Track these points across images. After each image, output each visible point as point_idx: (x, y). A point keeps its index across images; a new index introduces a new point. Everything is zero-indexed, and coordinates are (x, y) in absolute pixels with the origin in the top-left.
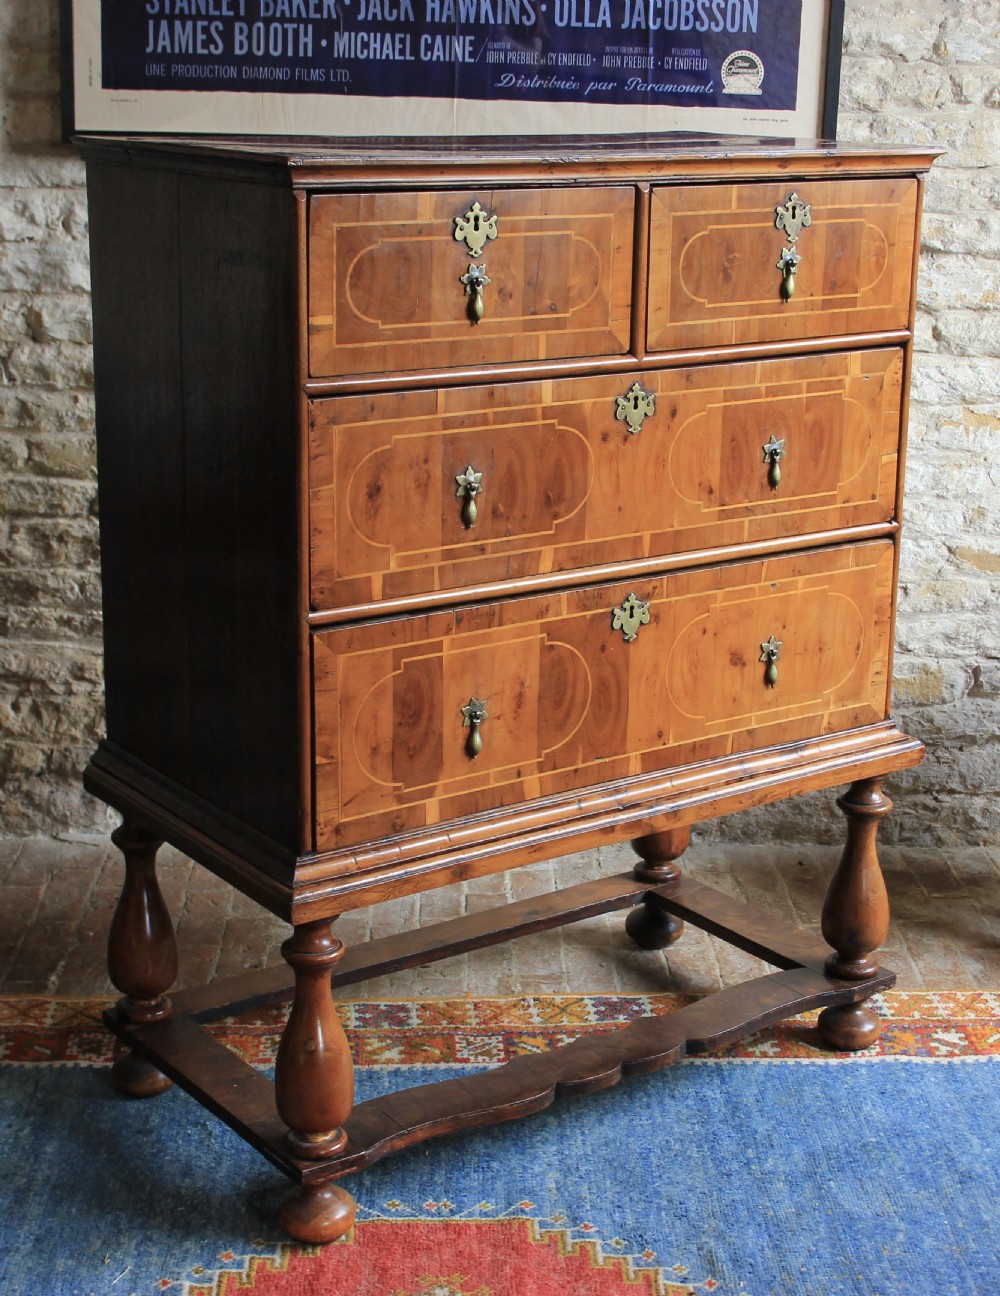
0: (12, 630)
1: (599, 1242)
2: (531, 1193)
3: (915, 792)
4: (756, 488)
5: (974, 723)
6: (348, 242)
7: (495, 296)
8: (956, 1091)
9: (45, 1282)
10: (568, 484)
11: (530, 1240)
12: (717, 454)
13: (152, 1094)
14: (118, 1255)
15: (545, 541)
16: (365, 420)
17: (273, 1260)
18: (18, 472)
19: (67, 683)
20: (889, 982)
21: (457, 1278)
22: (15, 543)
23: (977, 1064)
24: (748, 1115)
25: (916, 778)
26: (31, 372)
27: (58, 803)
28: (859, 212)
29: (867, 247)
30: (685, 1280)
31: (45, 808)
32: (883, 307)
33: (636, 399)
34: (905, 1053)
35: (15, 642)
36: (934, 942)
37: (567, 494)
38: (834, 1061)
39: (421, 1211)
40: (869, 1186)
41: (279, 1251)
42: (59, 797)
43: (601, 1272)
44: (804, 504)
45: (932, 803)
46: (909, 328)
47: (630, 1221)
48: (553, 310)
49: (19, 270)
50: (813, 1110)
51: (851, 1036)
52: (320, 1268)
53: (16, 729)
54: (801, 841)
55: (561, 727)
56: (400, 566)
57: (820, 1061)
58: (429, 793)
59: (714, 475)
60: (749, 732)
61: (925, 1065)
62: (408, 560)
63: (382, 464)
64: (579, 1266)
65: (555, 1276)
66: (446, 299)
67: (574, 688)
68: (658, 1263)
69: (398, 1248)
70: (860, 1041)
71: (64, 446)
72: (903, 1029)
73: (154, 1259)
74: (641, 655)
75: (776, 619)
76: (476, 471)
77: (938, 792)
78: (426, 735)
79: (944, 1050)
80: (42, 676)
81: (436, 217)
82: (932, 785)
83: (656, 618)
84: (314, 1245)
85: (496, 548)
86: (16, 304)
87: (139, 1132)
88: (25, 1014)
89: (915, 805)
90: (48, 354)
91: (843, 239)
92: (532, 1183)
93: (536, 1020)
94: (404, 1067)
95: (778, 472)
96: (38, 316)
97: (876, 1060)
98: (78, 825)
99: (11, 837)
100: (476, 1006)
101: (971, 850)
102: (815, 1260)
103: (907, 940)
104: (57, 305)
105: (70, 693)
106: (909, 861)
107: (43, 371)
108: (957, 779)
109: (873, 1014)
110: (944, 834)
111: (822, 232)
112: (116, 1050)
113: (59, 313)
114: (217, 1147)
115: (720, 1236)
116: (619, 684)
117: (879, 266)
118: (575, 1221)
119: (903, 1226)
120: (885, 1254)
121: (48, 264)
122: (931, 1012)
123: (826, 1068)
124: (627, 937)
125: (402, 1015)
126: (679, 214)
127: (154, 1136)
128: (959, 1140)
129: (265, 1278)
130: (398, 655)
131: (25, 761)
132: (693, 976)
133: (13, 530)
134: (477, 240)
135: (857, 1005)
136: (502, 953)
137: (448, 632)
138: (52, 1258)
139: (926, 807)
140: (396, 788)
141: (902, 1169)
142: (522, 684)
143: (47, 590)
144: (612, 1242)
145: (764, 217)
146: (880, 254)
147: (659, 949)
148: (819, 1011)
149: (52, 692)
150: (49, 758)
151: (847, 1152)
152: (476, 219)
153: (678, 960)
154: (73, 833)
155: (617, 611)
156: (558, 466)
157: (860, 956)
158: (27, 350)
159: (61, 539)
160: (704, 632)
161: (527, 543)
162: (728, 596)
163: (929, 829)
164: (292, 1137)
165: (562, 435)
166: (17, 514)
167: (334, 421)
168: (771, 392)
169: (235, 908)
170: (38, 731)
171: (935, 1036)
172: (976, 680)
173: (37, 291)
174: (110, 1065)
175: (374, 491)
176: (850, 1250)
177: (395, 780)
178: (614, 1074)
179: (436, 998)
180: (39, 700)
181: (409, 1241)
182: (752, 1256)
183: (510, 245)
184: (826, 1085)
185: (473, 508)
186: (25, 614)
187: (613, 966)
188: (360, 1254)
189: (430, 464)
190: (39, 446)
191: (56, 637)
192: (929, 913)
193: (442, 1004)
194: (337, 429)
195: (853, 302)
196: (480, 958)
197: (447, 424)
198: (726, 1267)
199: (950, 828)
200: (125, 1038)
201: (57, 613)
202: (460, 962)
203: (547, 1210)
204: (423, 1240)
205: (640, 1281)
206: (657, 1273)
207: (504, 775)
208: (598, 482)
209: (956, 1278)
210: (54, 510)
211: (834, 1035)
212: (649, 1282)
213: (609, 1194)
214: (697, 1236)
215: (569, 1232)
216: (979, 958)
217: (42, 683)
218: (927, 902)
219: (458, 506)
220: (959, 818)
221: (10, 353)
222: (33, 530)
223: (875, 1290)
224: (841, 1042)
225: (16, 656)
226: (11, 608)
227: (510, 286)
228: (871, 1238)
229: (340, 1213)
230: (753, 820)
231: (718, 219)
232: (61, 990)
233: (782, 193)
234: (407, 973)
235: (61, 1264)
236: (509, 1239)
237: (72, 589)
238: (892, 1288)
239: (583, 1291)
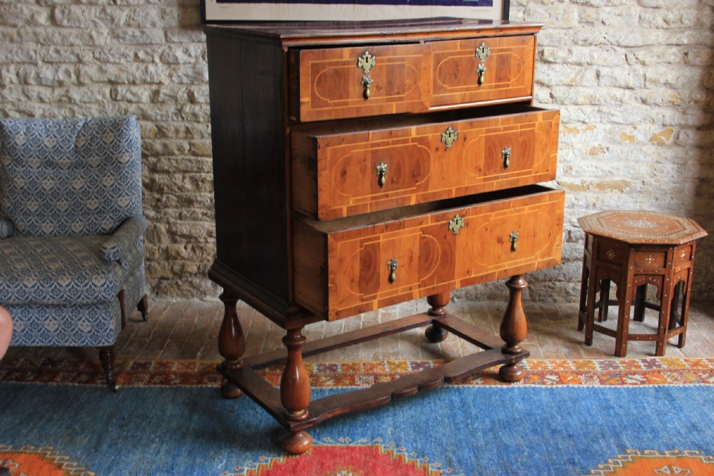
0: (183, 218)
1: (406, 454)
2: (381, 436)
3: (545, 281)
4: (499, 169)
5: (569, 253)
6: (315, 69)
7: (375, 89)
8: (553, 398)
9: (192, 467)
10: (422, 169)
11: (380, 453)
12: (483, 155)
13: (235, 398)
14: (221, 457)
15: (412, 192)
16: (340, 144)
17: (280, 460)
18: (186, 155)
19: (205, 238)
20: (527, 355)
21: (350, 467)
22: (185, 183)
23: (562, 388)
24: (469, 407)
25: (545, 276)
26: (190, 115)
27: (203, 286)
28: (510, 50)
29: (513, 63)
30: (439, 469)
31: (197, 288)
32: (520, 87)
33: (450, 133)
34: (534, 383)
35: (185, 222)
36: (549, 341)
37: (422, 173)
38: (505, 386)
39: (338, 442)
40: (515, 434)
41: (282, 457)
42: (203, 283)
43: (407, 465)
44: (519, 175)
45: (552, 286)
46: (531, 95)
47: (419, 446)
48: (398, 93)
49: (185, 75)
50: (495, 405)
51: (512, 376)
52: (298, 462)
53: (186, 256)
54: (499, 301)
55: (428, 270)
56: (354, 203)
57: (499, 386)
58: (374, 297)
59: (482, 163)
60: (505, 271)
61: (541, 388)
62: (358, 201)
63: (347, 162)
64: (398, 463)
65: (389, 467)
66: (355, 90)
67: (433, 254)
68: (429, 462)
69: (328, 456)
70: (515, 378)
71: (203, 145)
72: (534, 374)
73: (234, 459)
74: (461, 240)
75: (516, 224)
76: (384, 164)
77: (555, 281)
78: (373, 274)
79: (549, 382)
80: (196, 236)
81: (350, 57)
82: (552, 278)
83: (467, 224)
84: (296, 454)
85: (392, 195)
86: (184, 89)
87: (230, 412)
88: (187, 367)
89: (545, 286)
90: (197, 108)
91: (503, 61)
92: (381, 431)
93: (387, 370)
94: (335, 388)
95: (508, 162)
96: (193, 93)
97: (522, 386)
98: (210, 295)
99: (184, 299)
100: (364, 365)
101: (568, 304)
102: (491, 462)
103: (538, 339)
104: (200, 89)
105: (207, 242)
106: (542, 308)
107: (195, 115)
108: (562, 276)
109: (521, 368)
110: (557, 298)
111: (495, 58)
112: (222, 381)
113: (201, 92)
114: (260, 417)
115: (454, 452)
116: (451, 252)
117: (519, 71)
118: (398, 446)
119: (527, 449)
120: (519, 460)
121: (196, 73)
122: (545, 368)
123: (502, 389)
124: (426, 338)
125: (334, 368)
126: (436, 52)
127: (236, 413)
128: (553, 417)
129: (276, 466)
130: (362, 242)
131: (189, 269)
132: (451, 353)
133: (184, 178)
134: (367, 66)
135: (514, 364)
136: (376, 344)
137: (382, 232)
138: (195, 458)
139: (549, 287)
140: (361, 296)
141: (528, 428)
142: (412, 253)
143: (197, 201)
144: (412, 454)
145: (471, 53)
146: (519, 66)
147: (438, 342)
148: (500, 366)
149: (200, 242)
150: (199, 268)
151: (507, 421)
152: (367, 58)
153: (445, 347)
154: (208, 298)
155: (451, 222)
156: (418, 162)
157: (515, 345)
158: (188, 107)
159: (203, 181)
160: (487, 229)
161: (405, 193)
162: (496, 215)
163: (551, 296)
164: (287, 413)
165: (420, 149)
166: (185, 171)
167: (328, 145)
168: (506, 129)
169: (271, 327)
170: (195, 258)
171: (547, 377)
172: (569, 235)
173: (192, 83)
174: (219, 386)
175: (344, 173)
176: (505, 458)
177: (360, 292)
178: (415, 390)
179: (349, 361)
180: (195, 245)
181: (332, 453)
182: (467, 460)
183: (381, 68)
184: (501, 395)
185: (383, 179)
186: (189, 211)
187: (419, 349)
188: (314, 458)
189: (366, 162)
190: (194, 145)
191: (201, 220)
192: (548, 329)
193: (350, 363)
194: (329, 149)
195: (508, 85)
196: (367, 346)
197: (373, 145)
198: (456, 464)
199: (559, 295)
200: (226, 376)
201: (201, 211)
202: (358, 348)
203: (387, 441)
204: (338, 453)
205: (422, 469)
206: (428, 466)
207: (404, 290)
208: (434, 167)
209: (547, 469)
210: (200, 170)
211: (505, 376)
212: (425, 469)
213: (412, 437)
214: (445, 452)
215: (395, 450)
216: (567, 347)
217: (196, 238)
218: (548, 324)
219: (377, 178)
220: (563, 292)
221: (182, 108)
222: (191, 178)
223: (514, 473)
224: (507, 379)
225: (186, 228)
226: (183, 209)
227: (381, 84)
228: (514, 453)
229: (306, 443)
230: (479, 292)
231: (452, 54)
232: (202, 358)
233: (478, 43)
234: (336, 351)
235: (198, 460)
236: (372, 453)
237: (207, 201)
238: (520, 473)
239: (399, 472)
